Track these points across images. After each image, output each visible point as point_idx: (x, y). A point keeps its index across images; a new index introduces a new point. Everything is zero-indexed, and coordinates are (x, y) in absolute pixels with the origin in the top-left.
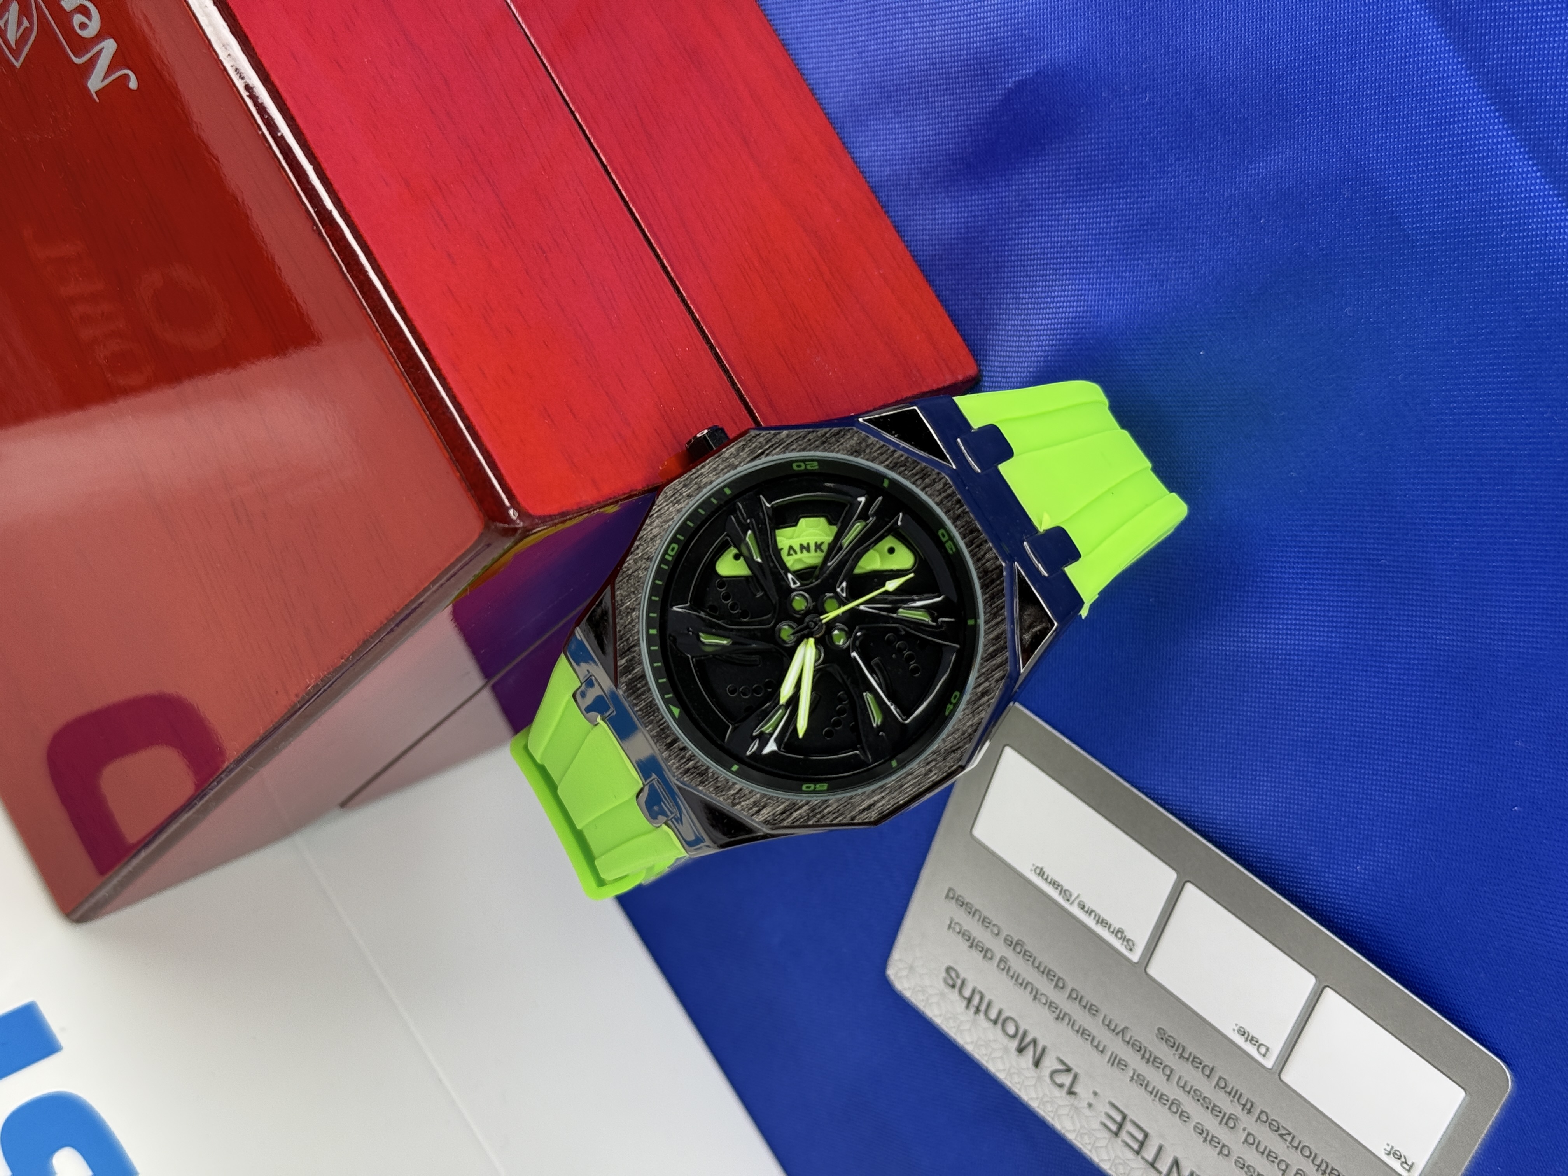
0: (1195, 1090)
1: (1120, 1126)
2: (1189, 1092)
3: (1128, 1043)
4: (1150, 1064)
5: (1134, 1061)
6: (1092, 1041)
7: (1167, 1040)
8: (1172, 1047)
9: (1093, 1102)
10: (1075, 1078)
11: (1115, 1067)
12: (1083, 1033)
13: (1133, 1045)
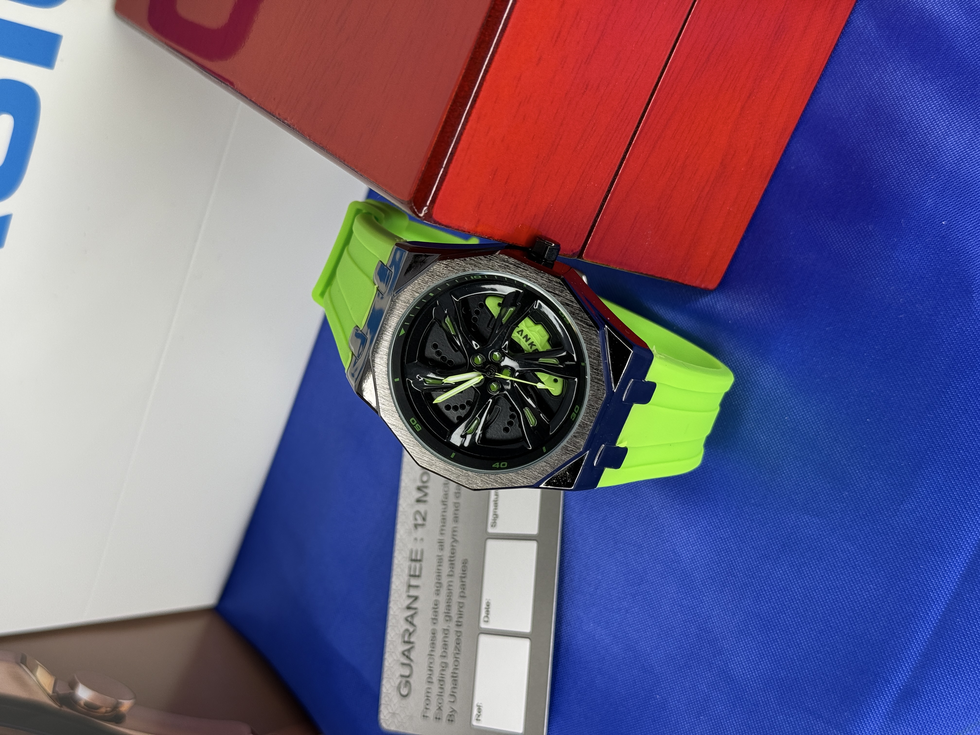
0: (451, 593)
1: (415, 560)
2: (449, 589)
3: (453, 546)
4: (450, 562)
5: (446, 553)
6: (443, 526)
7: (464, 566)
8: (463, 571)
9: (419, 538)
10: (423, 525)
11: (438, 544)
12: (444, 519)
13: (453, 549)
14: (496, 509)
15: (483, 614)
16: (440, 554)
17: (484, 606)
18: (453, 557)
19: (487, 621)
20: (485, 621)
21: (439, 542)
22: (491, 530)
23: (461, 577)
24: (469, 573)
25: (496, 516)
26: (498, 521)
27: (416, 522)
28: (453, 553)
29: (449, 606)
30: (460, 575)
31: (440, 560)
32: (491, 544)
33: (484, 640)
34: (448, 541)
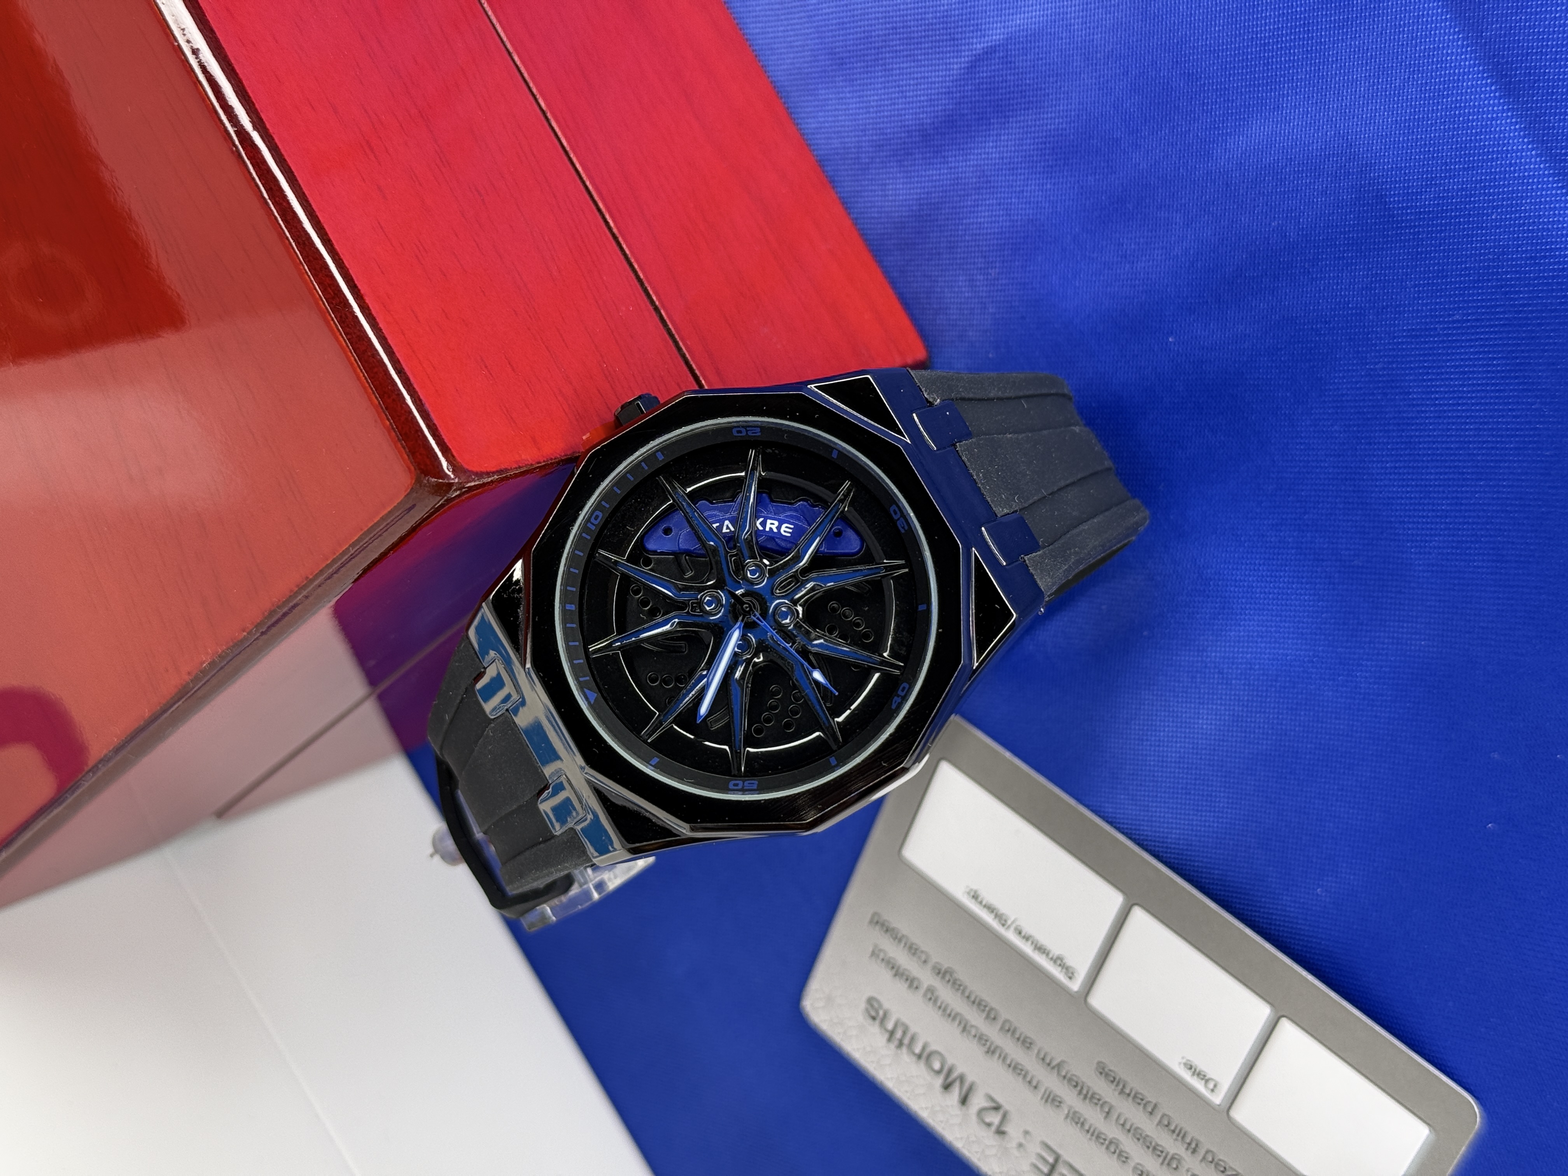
0: (1137, 1128)
1: (1053, 1167)
2: (1129, 1131)
3: (1064, 1077)
4: (1087, 1101)
5: (1070, 1098)
6: (1025, 1076)
7: (1107, 1075)
8: (1112, 1082)
9: (1023, 1141)
10: (1005, 1116)
11: (1049, 1104)
12: (1015, 1068)
13: (1070, 1080)
14: (1048, 954)
15: (1198, 1085)
16: (1066, 1112)
17: (1187, 1076)
18: (1082, 1088)
19: (1215, 1086)
20: (1212, 1090)
21: (1046, 1101)
22: (1075, 986)
23: (1122, 1092)
24: (1122, 1073)
25: (1058, 961)
26: (1069, 962)
27: (993, 1128)
28: (1075, 1084)
29: (1155, 1149)
30: (1116, 1093)
31: (1076, 1119)
32: (1097, 1001)
33: (1242, 1114)
34: (1051, 1082)
